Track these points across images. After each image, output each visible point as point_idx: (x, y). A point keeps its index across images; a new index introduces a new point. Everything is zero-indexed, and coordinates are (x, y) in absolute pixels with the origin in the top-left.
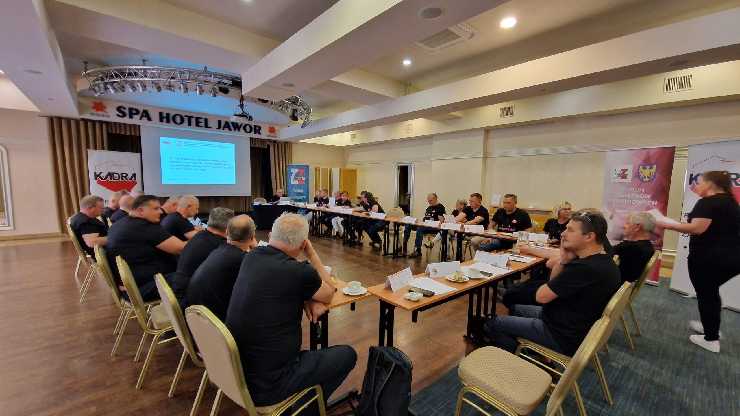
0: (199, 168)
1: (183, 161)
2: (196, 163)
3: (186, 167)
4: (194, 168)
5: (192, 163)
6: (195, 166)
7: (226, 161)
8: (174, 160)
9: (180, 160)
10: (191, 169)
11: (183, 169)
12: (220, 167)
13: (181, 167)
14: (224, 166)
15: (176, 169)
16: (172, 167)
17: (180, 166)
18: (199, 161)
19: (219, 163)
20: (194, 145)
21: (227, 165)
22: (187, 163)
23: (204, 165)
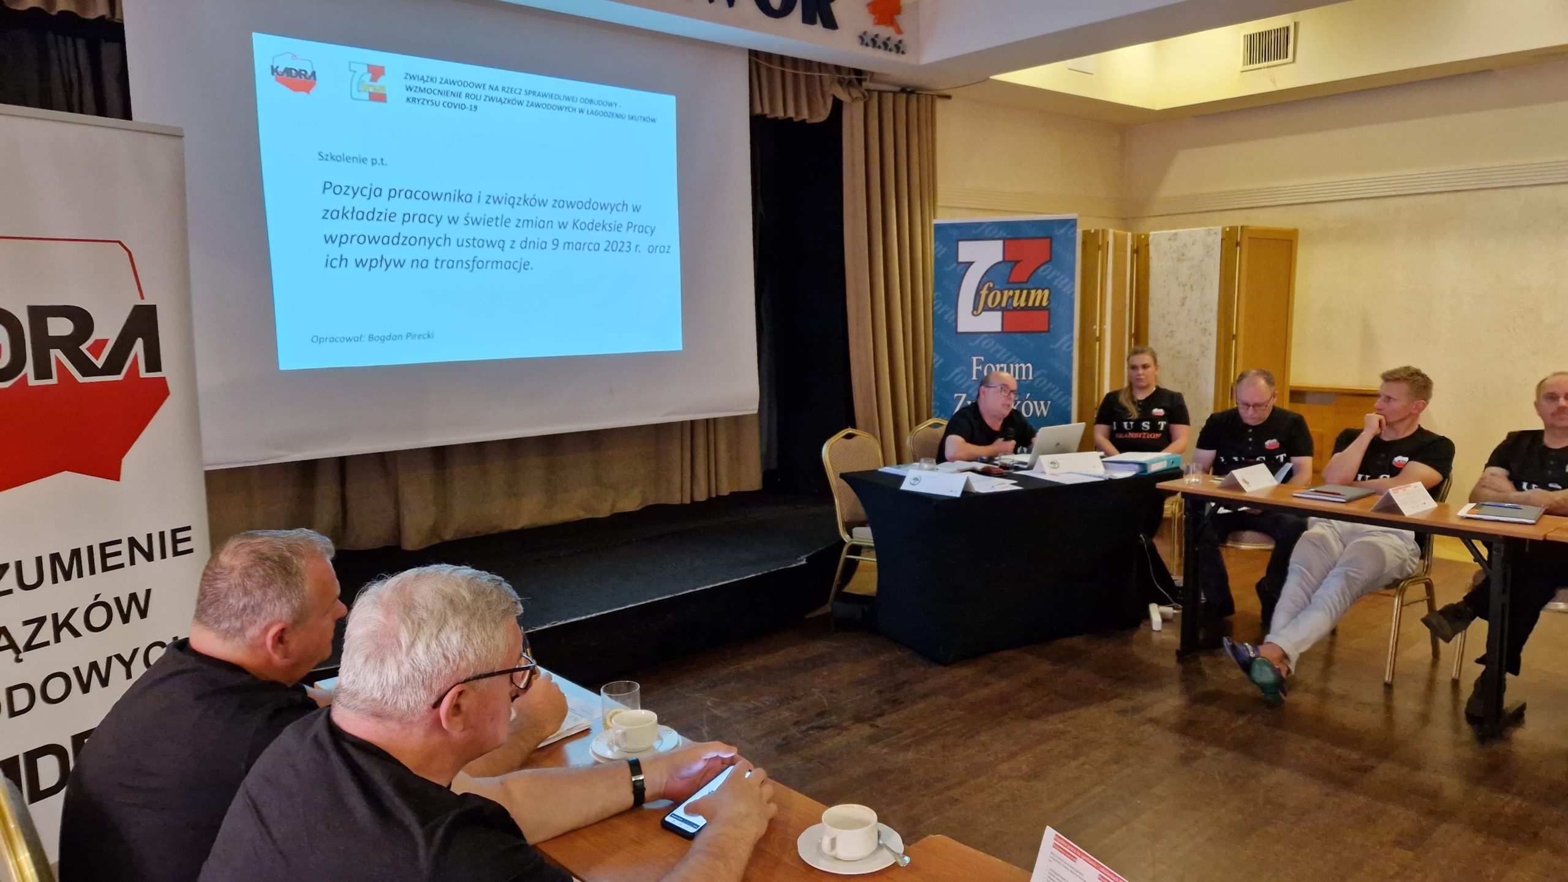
0: (495, 254)
1: (400, 205)
2: (476, 222)
3: (420, 252)
4: (467, 254)
5: (453, 220)
6: (471, 242)
7: (636, 209)
8: (345, 202)
9: (381, 204)
10: (452, 264)
11: (400, 264)
12: (603, 246)
13: (392, 252)
14: (624, 236)
15: (360, 263)
16: (334, 251)
17: (387, 240)
18: (494, 210)
19: (598, 216)
20: (463, 100)
21: (642, 229)
22: (425, 219)
23: (520, 234)
